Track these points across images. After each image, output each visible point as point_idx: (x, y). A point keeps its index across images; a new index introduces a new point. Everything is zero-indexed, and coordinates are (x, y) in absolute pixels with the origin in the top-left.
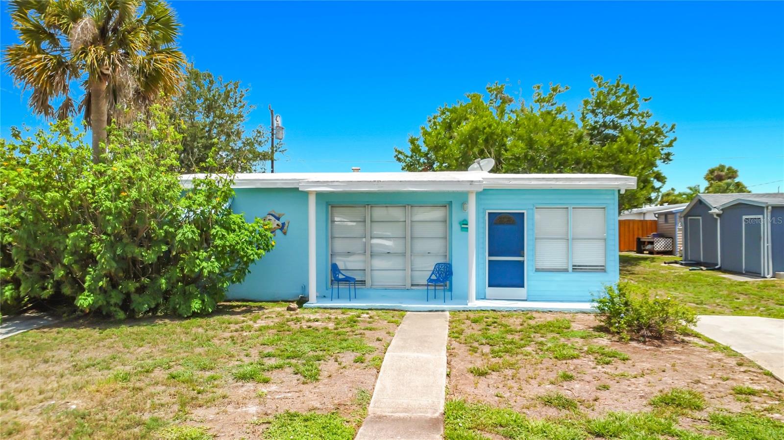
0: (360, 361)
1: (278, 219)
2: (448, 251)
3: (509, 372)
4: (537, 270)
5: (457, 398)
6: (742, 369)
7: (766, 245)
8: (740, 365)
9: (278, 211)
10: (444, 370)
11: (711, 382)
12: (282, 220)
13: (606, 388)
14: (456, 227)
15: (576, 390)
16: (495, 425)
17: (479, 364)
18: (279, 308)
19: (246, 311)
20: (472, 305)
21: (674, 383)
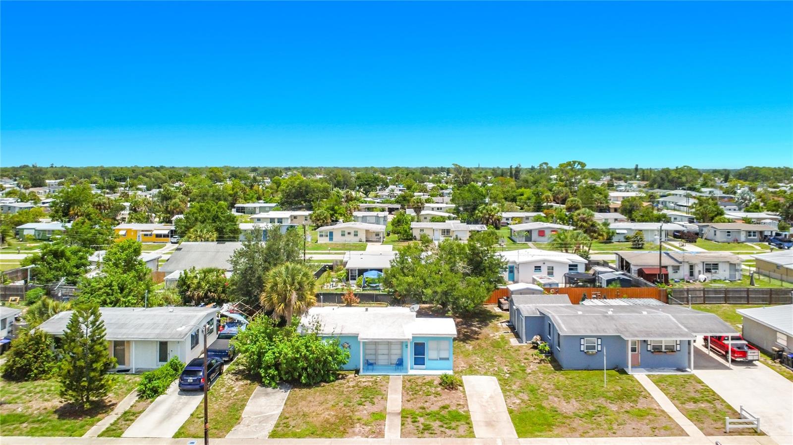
0: (382, 398)
2: (402, 355)
3: (415, 400)
4: (429, 360)
5: (404, 408)
6: (463, 398)
7: (524, 330)
9: (348, 342)
10: (401, 400)
11: (454, 402)
12: (349, 345)
13: (433, 404)
14: (404, 347)
15: (426, 405)
16: (410, 413)
17: (409, 398)
18: (351, 375)
19: (343, 378)
20: (409, 374)
21: (447, 402)
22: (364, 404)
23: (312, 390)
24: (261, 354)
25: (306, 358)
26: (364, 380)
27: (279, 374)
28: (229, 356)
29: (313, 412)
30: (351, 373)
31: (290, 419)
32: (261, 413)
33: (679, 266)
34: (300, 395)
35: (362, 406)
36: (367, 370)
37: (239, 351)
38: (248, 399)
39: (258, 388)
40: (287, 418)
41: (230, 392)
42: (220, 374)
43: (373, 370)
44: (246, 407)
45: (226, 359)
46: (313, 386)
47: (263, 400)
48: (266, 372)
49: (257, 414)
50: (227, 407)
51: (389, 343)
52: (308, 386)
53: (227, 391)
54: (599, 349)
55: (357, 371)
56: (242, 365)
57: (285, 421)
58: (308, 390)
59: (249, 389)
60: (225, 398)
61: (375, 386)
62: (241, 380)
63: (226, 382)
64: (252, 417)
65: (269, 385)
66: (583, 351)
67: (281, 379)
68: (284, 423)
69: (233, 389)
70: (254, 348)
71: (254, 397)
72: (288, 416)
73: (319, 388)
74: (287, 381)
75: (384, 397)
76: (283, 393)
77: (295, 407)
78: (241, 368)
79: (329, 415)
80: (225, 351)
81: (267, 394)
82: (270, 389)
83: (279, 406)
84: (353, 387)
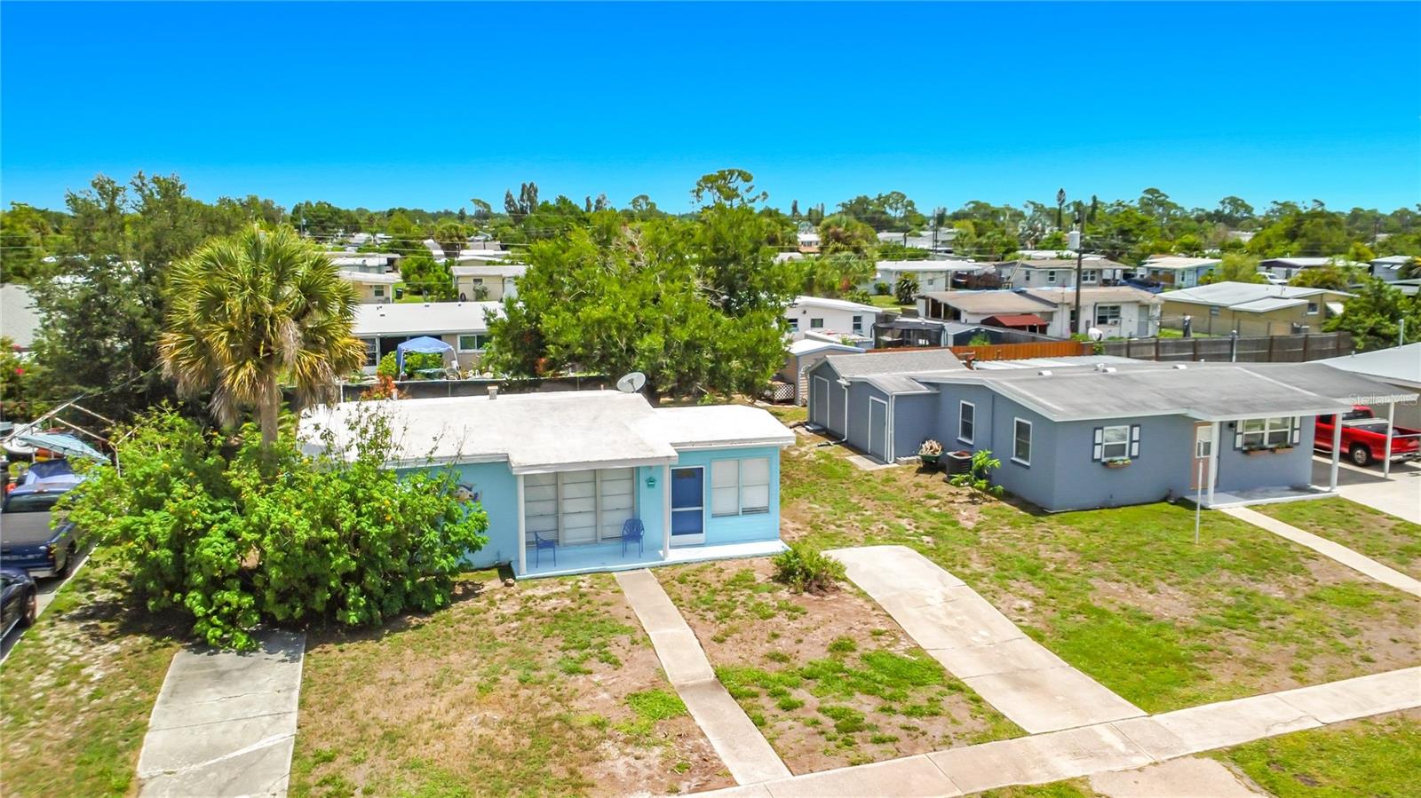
0: (634, 642)
1: (470, 489)
2: (634, 508)
3: (737, 636)
4: (714, 516)
5: (718, 664)
6: (875, 613)
7: (890, 432)
8: (874, 609)
10: (696, 641)
11: (858, 628)
12: (474, 491)
13: (800, 641)
14: (643, 484)
15: (782, 646)
16: (753, 681)
17: (714, 632)
18: (493, 584)
19: (469, 593)
20: (668, 560)
21: (838, 631)
22: (586, 666)
23: (387, 644)
24: (182, 539)
25: (355, 539)
26: (540, 592)
27: (259, 606)
28: (52, 563)
29: (419, 720)
30: (490, 578)
31: (340, 760)
32: (215, 750)
33: (1052, 313)
34: (347, 665)
35: (581, 678)
36: (535, 562)
37: (94, 538)
38: (151, 703)
39: (180, 658)
40: (329, 759)
41: (73, 686)
42: (25, 624)
43: (554, 561)
44: (147, 736)
45: (43, 574)
46: (381, 628)
47: (209, 703)
48: (207, 602)
49: (197, 760)
50: (70, 745)
51: (595, 475)
52: (366, 630)
53: (59, 685)
54: (1135, 453)
55: (506, 571)
56: (106, 586)
57: (324, 771)
58: (371, 645)
59: (146, 665)
60: (53, 709)
61: (587, 607)
62: (111, 637)
63: (50, 651)
64: (183, 770)
65: (224, 643)
66: (1099, 460)
67: (267, 619)
68: (326, 782)
69: (85, 672)
70: (159, 523)
71: (173, 693)
72: (325, 747)
73: (407, 635)
74: (292, 625)
75: (638, 637)
76: (286, 665)
77: (342, 712)
78: (102, 596)
79: (483, 723)
80: (33, 548)
81: (220, 676)
82: (225, 659)
83: (278, 716)
84: (519, 617)
